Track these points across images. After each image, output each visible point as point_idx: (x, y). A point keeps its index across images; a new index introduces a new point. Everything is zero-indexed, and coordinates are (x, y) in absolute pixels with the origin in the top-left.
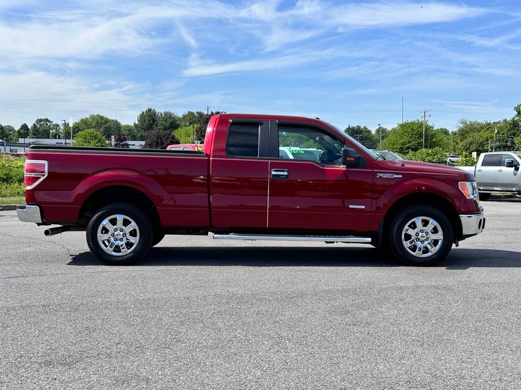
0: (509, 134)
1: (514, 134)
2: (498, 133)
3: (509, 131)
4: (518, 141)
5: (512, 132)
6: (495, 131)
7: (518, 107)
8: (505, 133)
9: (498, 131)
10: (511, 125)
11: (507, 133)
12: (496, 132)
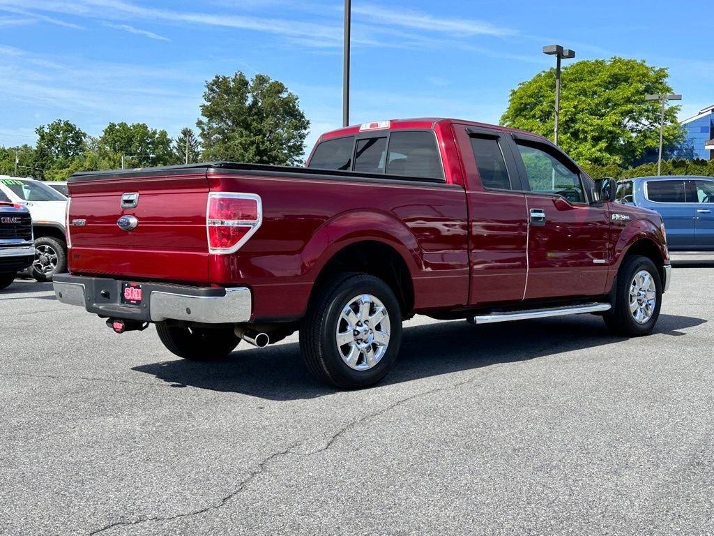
0: (36, 166)
1: (43, 166)
2: (20, 163)
3: (36, 161)
4: (49, 176)
5: (40, 162)
6: (15, 160)
7: (41, 128)
8: (31, 165)
9: (20, 161)
10: (37, 153)
11: (34, 165)
12: (17, 162)
